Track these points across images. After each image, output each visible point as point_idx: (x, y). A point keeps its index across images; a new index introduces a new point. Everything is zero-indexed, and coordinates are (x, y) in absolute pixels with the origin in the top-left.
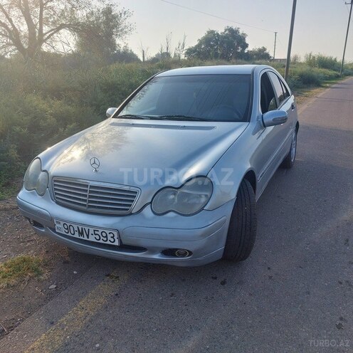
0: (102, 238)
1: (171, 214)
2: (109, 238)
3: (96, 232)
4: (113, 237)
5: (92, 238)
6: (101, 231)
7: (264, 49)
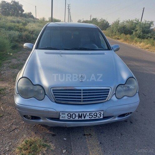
0: (93, 116)
1: (125, 97)
2: (98, 115)
3: (91, 114)
4: (100, 115)
5: (87, 118)
6: (94, 113)
7: (31, 13)
